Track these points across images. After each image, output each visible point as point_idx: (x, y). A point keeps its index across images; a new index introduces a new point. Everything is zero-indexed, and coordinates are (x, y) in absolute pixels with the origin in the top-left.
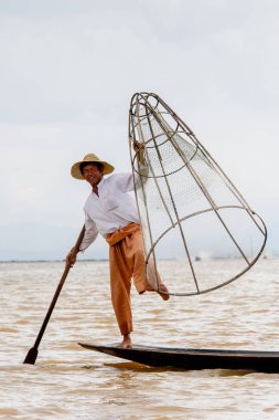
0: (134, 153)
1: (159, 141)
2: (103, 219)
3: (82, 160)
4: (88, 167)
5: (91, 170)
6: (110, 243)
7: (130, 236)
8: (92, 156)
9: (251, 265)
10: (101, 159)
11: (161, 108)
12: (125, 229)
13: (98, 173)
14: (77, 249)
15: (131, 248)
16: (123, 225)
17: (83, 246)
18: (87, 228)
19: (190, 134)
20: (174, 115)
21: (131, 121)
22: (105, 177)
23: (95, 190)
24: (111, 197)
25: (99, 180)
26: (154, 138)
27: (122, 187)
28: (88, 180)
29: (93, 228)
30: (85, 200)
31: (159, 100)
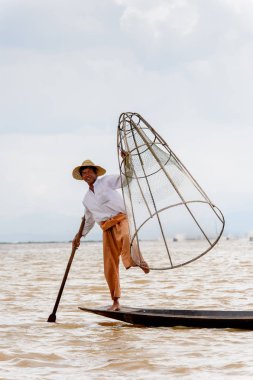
0: (121, 159)
1: (141, 150)
2: (98, 211)
3: (80, 165)
4: (86, 170)
5: (88, 173)
6: (103, 229)
7: (119, 223)
8: (88, 161)
9: (212, 246)
10: (96, 164)
11: (142, 124)
12: (115, 218)
14: (80, 234)
15: (120, 233)
17: (84, 232)
18: (87, 218)
19: (165, 144)
20: (153, 130)
21: (119, 134)
22: (99, 178)
23: (92, 188)
24: (104, 194)
25: (95, 180)
26: (137, 148)
27: (112, 185)
28: (86, 180)
29: (90, 218)
30: (83, 196)
31: (141, 118)
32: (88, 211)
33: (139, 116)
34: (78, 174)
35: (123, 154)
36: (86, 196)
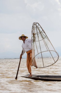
3: (21, 36)
5: (23, 38)
7: (31, 52)
8: (23, 35)
9: (55, 62)
17: (23, 54)
23: (24, 42)
24: (27, 44)
31: (39, 24)
33: (38, 24)
35: (33, 34)
36: (23, 44)
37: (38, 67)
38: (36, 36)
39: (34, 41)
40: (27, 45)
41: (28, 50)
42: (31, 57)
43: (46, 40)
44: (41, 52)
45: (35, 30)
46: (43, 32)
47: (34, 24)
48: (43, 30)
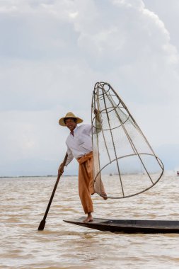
0: (94, 115)
1: (108, 110)
6: (80, 162)
7: (90, 159)
8: (71, 114)
9: (154, 185)
11: (111, 91)
12: (88, 155)
13: (74, 123)
16: (87, 153)
17: (67, 163)
19: (126, 108)
20: (118, 97)
21: (94, 97)
23: (72, 133)
24: (80, 137)
25: (75, 127)
29: (71, 154)
31: (110, 87)
32: (69, 149)
33: (109, 85)
34: (63, 122)
35: (96, 112)
37: (108, 196)
38: (103, 116)
39: (98, 129)
40: (80, 140)
41: (83, 153)
42: (89, 171)
43: (129, 126)
44: (117, 159)
45: (101, 102)
46: (120, 105)
47: (99, 86)
48: (120, 101)
